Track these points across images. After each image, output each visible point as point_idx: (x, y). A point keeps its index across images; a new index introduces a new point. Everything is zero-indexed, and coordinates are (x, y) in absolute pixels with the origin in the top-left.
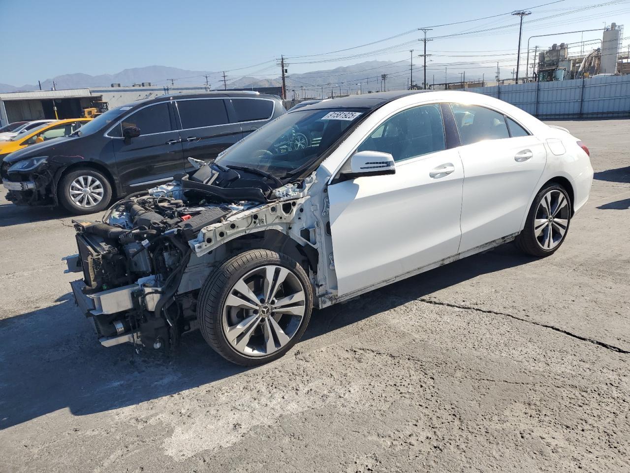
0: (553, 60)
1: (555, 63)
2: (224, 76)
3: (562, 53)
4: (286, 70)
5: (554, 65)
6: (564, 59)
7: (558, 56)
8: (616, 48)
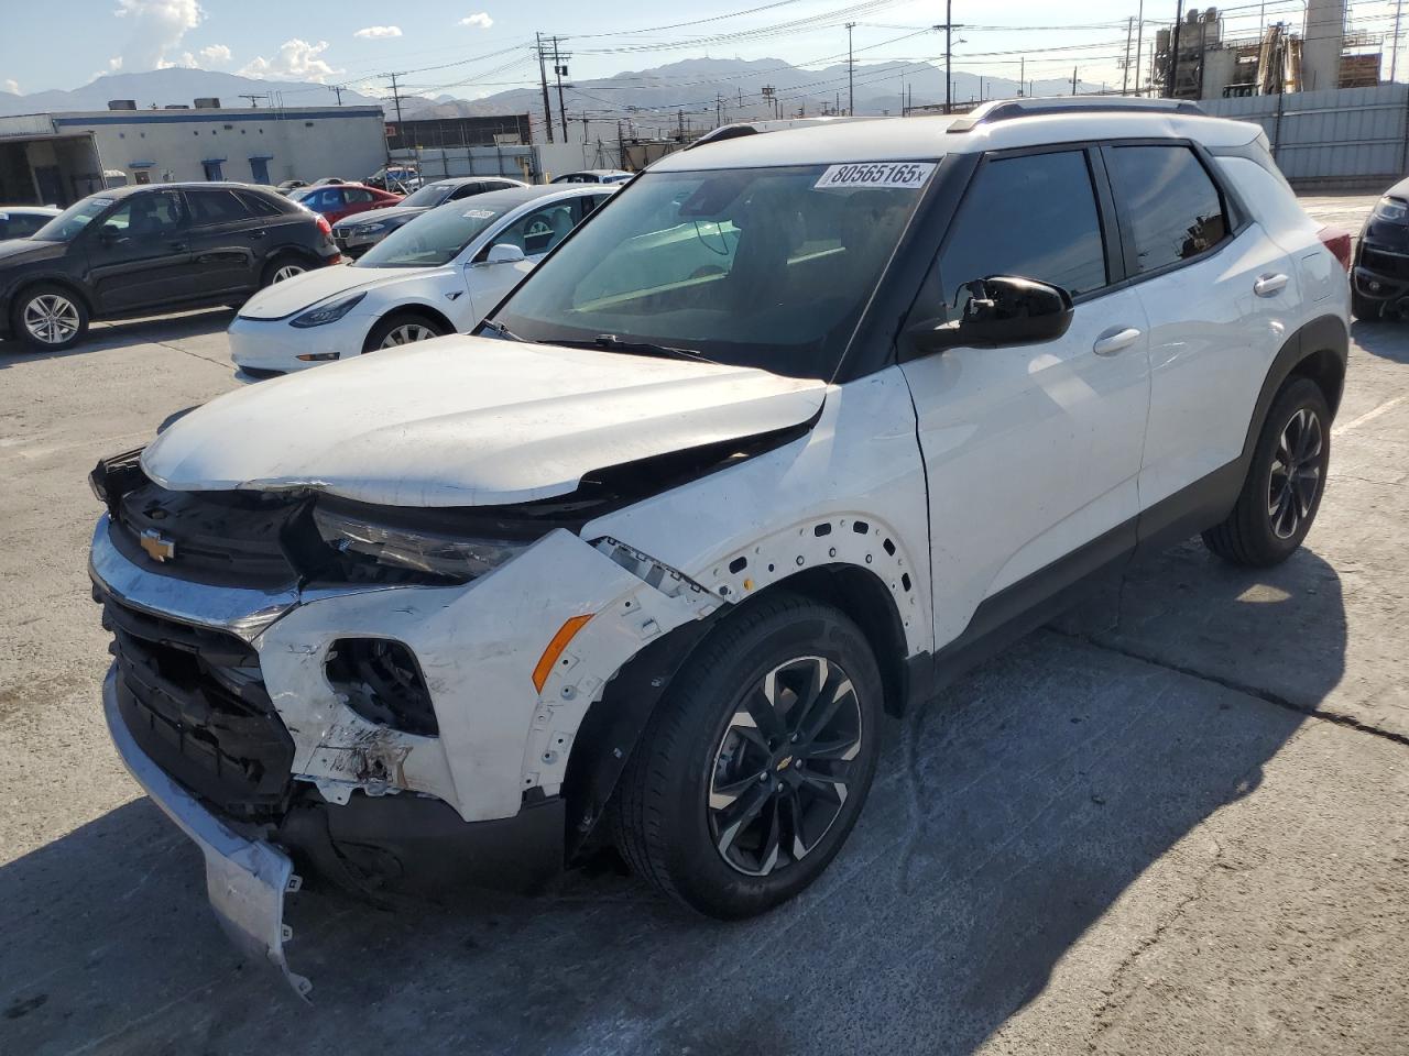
0: (1190, 49)
1: (1198, 56)
2: (395, 87)
3: (1210, 30)
4: (565, 69)
5: (1192, 59)
6: (1218, 46)
7: (1201, 38)
8: (1342, 21)
